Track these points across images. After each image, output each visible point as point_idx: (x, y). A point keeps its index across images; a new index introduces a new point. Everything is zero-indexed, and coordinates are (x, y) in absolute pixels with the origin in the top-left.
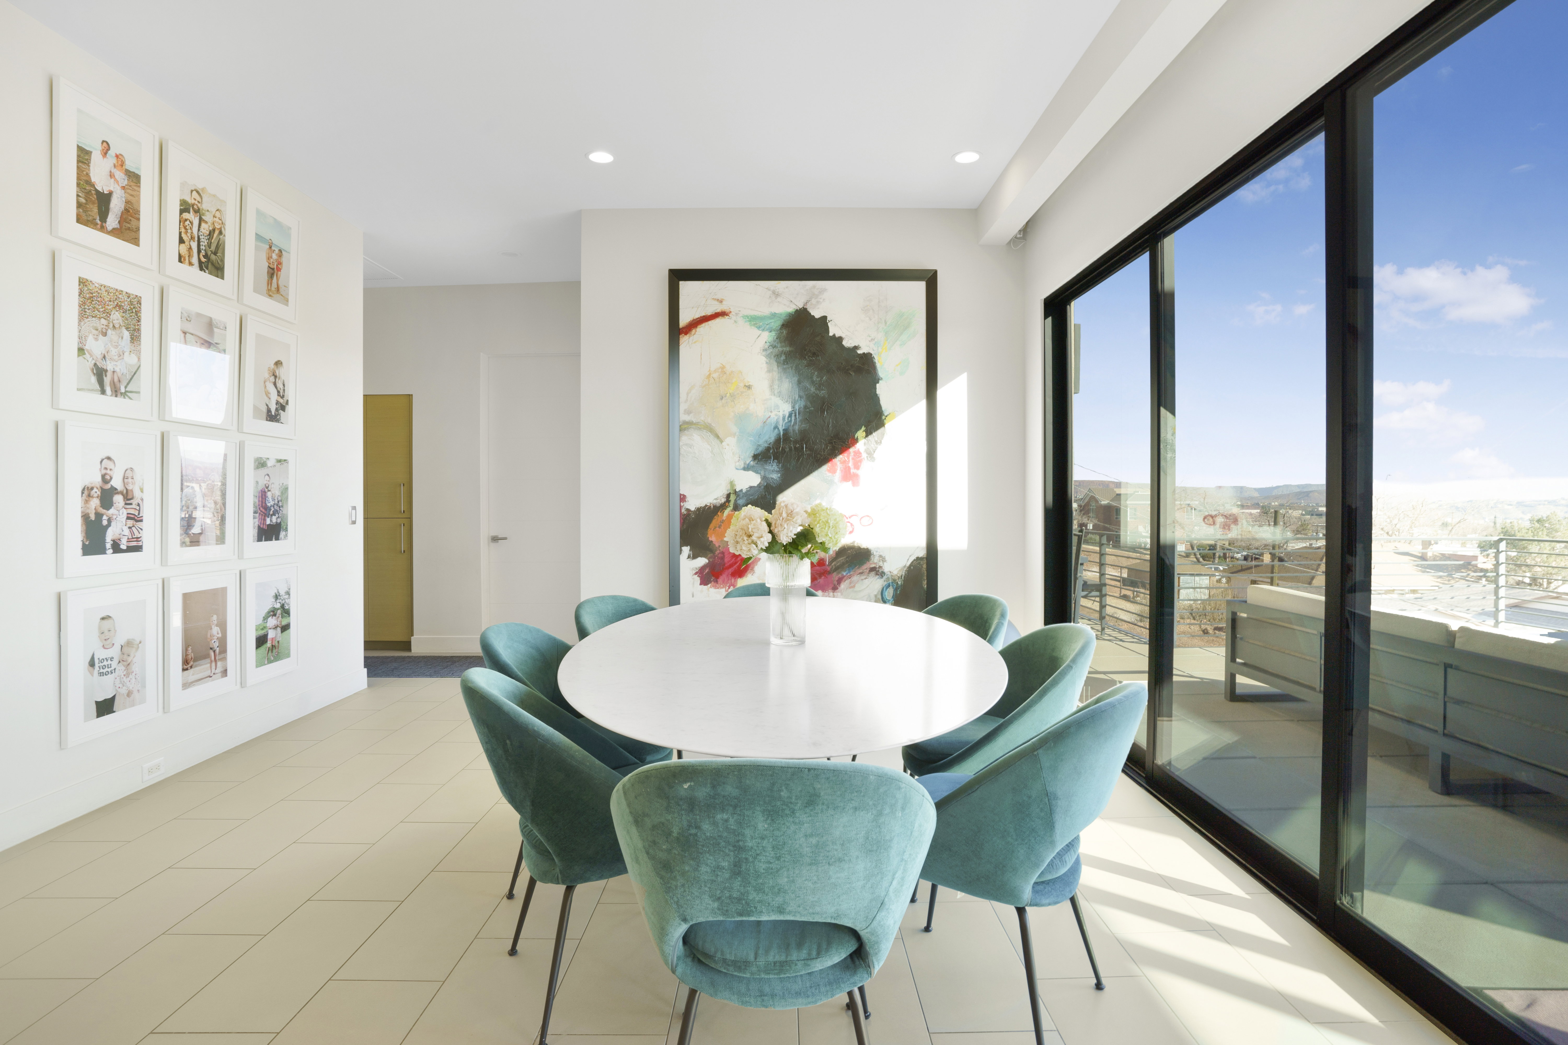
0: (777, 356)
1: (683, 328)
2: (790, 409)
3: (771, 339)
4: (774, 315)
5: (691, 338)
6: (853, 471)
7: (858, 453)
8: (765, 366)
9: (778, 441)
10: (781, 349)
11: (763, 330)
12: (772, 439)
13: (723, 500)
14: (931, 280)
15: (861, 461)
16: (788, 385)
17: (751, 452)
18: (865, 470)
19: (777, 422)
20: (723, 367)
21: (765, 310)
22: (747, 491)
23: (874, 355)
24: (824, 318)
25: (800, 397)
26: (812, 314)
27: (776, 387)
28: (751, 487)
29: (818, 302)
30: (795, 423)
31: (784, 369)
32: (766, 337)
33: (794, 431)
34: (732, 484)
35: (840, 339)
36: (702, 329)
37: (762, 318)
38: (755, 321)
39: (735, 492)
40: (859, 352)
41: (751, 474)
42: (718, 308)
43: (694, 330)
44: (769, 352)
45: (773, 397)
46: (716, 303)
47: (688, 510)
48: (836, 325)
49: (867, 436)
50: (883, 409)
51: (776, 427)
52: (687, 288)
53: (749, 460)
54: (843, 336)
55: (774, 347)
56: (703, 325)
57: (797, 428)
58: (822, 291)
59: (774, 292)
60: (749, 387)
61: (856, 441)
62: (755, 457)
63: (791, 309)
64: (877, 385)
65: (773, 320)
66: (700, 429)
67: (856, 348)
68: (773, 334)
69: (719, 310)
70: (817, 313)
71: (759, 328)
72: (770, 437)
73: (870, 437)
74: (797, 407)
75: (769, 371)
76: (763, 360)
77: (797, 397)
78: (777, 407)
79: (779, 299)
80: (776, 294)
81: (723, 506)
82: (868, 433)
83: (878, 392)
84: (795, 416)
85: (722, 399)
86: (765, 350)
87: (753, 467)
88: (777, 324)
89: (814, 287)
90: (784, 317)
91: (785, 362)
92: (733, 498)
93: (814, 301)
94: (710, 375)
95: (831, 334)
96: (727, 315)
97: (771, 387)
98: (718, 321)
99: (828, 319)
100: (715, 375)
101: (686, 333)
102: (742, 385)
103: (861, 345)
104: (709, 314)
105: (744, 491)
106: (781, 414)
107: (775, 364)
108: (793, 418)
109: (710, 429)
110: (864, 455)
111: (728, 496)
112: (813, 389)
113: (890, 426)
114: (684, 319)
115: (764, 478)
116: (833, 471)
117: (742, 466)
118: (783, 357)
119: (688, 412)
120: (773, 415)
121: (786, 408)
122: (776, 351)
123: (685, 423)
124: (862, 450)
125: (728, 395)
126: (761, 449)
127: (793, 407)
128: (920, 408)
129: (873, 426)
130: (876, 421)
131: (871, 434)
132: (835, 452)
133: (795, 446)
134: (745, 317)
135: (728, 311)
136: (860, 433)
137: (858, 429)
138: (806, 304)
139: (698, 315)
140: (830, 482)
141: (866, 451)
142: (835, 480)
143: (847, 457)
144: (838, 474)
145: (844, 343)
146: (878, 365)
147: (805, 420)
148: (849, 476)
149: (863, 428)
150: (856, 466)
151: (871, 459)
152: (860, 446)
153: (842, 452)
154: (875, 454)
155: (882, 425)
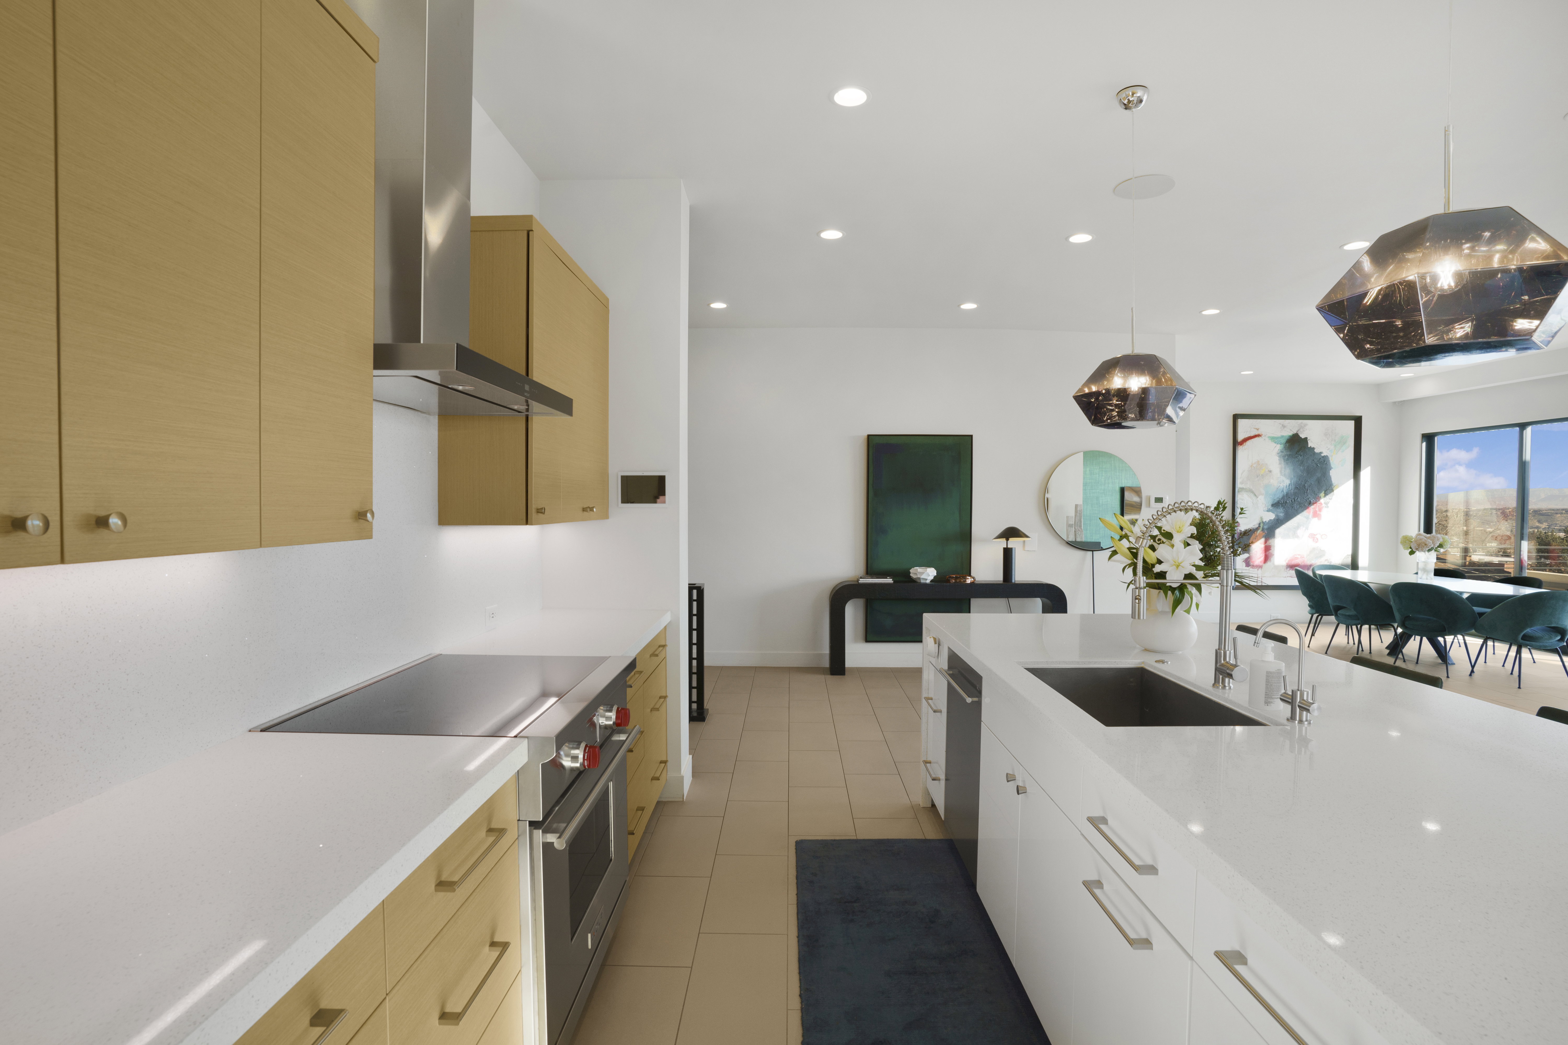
0: (1284, 456)
1: (1239, 442)
2: (1289, 483)
3: (1281, 448)
4: (1283, 436)
5: (1244, 447)
6: (1318, 512)
7: (1321, 505)
8: (1278, 461)
9: (1283, 498)
10: (1286, 453)
11: (1277, 444)
12: (1281, 497)
13: (1257, 526)
14: (1358, 421)
15: (1322, 508)
16: (1288, 470)
17: (1270, 503)
18: (1324, 513)
19: (1283, 489)
20: (1258, 462)
21: (1279, 434)
22: (1269, 522)
23: (1329, 456)
24: (1306, 438)
25: (1294, 476)
26: (1301, 436)
27: (1283, 471)
28: (1270, 520)
29: (1304, 431)
30: (1292, 489)
31: (1287, 463)
32: (1279, 447)
33: (1291, 493)
34: (1261, 518)
35: (1314, 448)
36: (1249, 443)
37: (1277, 438)
38: (1274, 439)
39: (1263, 522)
40: (1322, 455)
41: (1270, 513)
43: (1245, 443)
44: (1280, 455)
45: (1282, 476)
46: (1256, 430)
47: (1240, 531)
48: (1311, 442)
49: (1325, 496)
50: (1333, 483)
51: (1283, 491)
52: (1241, 423)
53: (1270, 507)
54: (1315, 447)
55: (1282, 452)
56: (1249, 441)
57: (1292, 491)
58: (1306, 425)
59: (1283, 425)
60: (1270, 471)
61: (1319, 498)
62: (1272, 505)
63: (1291, 434)
64: (1331, 471)
65: (1282, 439)
66: (1247, 491)
67: (1321, 453)
68: (1282, 446)
69: (1257, 434)
70: (1303, 436)
71: (1275, 443)
72: (1280, 496)
73: (1327, 497)
74: (1293, 482)
75: (1280, 464)
76: (1277, 458)
77: (1293, 476)
78: (1283, 481)
79: (1285, 429)
80: (1284, 426)
81: (1257, 529)
82: (1326, 494)
83: (1330, 475)
84: (1292, 486)
85: (1258, 477)
86: (1278, 454)
87: (1271, 510)
88: (1284, 441)
89: (1302, 423)
90: (1287, 438)
91: (1287, 459)
92: (1262, 525)
93: (1301, 430)
94: (1252, 465)
95: (1309, 446)
96: (1261, 436)
97: (1281, 472)
98: (1256, 439)
99: (1308, 439)
100: (1255, 466)
101: (1241, 445)
102: (1267, 470)
103: (1323, 452)
104: (1252, 435)
105: (1267, 522)
106: (1285, 485)
107: (1283, 460)
109: (1251, 491)
110: (1324, 505)
111: (1260, 524)
112: (1300, 473)
113: (1335, 492)
114: (1240, 438)
115: (1277, 516)
116: (1309, 513)
117: (1266, 510)
118: (1287, 457)
119: (1242, 483)
120: (1281, 485)
121: (1287, 482)
122: (1283, 454)
123: (1241, 488)
124: (1322, 503)
125: (1261, 475)
126: (1275, 501)
127: (1291, 481)
128: (1351, 483)
129: (1328, 491)
130: (1330, 488)
131: (1327, 495)
132: (1310, 504)
133: (1292, 501)
134: (1269, 437)
135: (1261, 434)
136: (1322, 494)
137: (1321, 492)
138: (1297, 431)
139: (1246, 436)
140: (1307, 518)
141: (1325, 503)
142: (1310, 517)
143: (1316, 506)
144: (1311, 514)
145: (1315, 451)
146: (1331, 461)
147: (1296, 488)
148: (1316, 515)
149: (1323, 492)
150: (1320, 510)
151: (1328, 507)
152: (1322, 501)
153: (1314, 504)
154: (1329, 505)
155: (1332, 491)
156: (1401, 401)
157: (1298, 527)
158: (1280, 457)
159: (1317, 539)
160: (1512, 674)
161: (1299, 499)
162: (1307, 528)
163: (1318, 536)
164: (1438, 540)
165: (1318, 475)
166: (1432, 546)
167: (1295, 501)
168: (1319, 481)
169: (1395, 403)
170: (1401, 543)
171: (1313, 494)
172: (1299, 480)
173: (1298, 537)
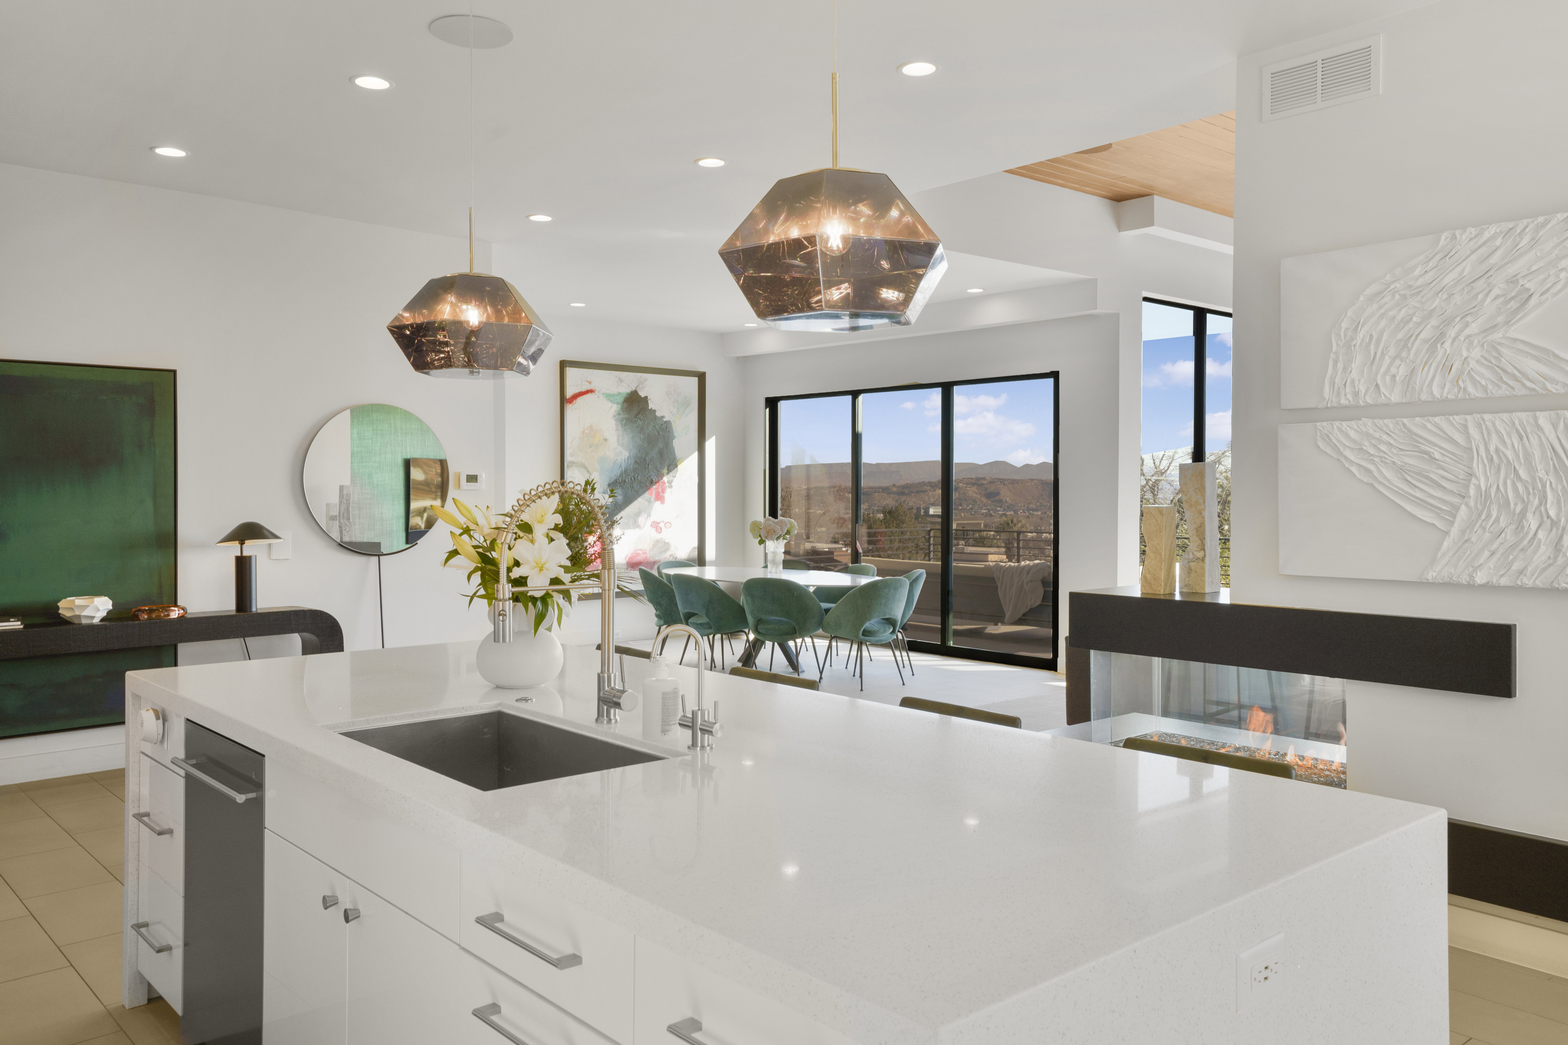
0: (621, 420)
1: (569, 399)
2: (628, 455)
3: (618, 409)
4: (619, 394)
5: (573, 406)
6: (661, 494)
7: (664, 483)
8: (614, 426)
9: (621, 475)
10: (623, 416)
11: (613, 403)
12: (619, 474)
14: (701, 377)
15: (665, 488)
16: (626, 438)
18: (668, 494)
19: (621, 463)
20: (591, 427)
21: (615, 391)
23: (672, 422)
24: (646, 397)
25: (634, 447)
26: (640, 394)
27: (620, 440)
29: (643, 387)
30: (631, 464)
31: (625, 430)
32: (615, 408)
33: (630, 469)
35: (655, 411)
36: (580, 400)
37: (613, 395)
38: (609, 397)
40: (665, 420)
42: (588, 387)
43: (575, 401)
44: (617, 417)
45: (619, 446)
46: (588, 383)
48: (652, 402)
49: (668, 473)
50: (677, 456)
51: (620, 466)
52: (570, 372)
54: (656, 409)
55: (619, 414)
56: (580, 398)
57: (632, 466)
58: (646, 380)
59: (619, 379)
60: (606, 440)
61: (662, 476)
63: (629, 391)
64: (674, 441)
65: (618, 397)
66: (578, 466)
67: (663, 417)
68: (619, 406)
69: (589, 389)
70: (642, 394)
71: (611, 401)
72: (617, 472)
73: (671, 474)
74: (632, 454)
75: (617, 430)
76: (614, 422)
77: (632, 446)
78: (621, 453)
79: (622, 384)
80: (621, 380)
82: (669, 471)
83: (674, 445)
84: (631, 459)
85: (591, 447)
86: (614, 416)
88: (621, 399)
89: (641, 377)
90: (625, 395)
91: (625, 425)
93: (641, 386)
94: (584, 431)
95: (650, 408)
96: (594, 392)
97: (618, 440)
98: (589, 395)
99: (648, 398)
100: (587, 431)
101: (570, 403)
102: (602, 438)
103: (665, 416)
104: (584, 391)
106: (623, 458)
107: (620, 425)
108: (630, 460)
109: (584, 466)
110: (667, 485)
112: (640, 442)
113: (680, 467)
114: (569, 393)
115: (614, 499)
116: (651, 494)
117: (602, 491)
118: (624, 421)
119: (572, 455)
120: (619, 458)
121: (625, 454)
122: (620, 417)
123: (571, 462)
124: (666, 481)
125: (594, 444)
126: (613, 480)
127: (630, 454)
128: (695, 456)
129: (672, 466)
130: (673, 463)
131: (671, 471)
132: (652, 483)
133: (631, 479)
134: (604, 394)
135: (594, 389)
136: (665, 471)
137: (664, 468)
138: (637, 388)
139: (577, 392)
140: (649, 501)
141: (668, 482)
142: (652, 500)
143: (659, 486)
144: (653, 496)
145: (657, 414)
146: (674, 429)
147: (636, 462)
148: (659, 498)
149: (666, 468)
150: (663, 491)
151: (671, 487)
152: (665, 479)
153: (656, 483)
154: (673, 484)
155: (676, 466)
156: (745, 357)
157: (638, 514)
158: (616, 420)
159: (661, 529)
160: (854, 676)
161: (639, 477)
162: (649, 515)
163: (662, 525)
164: (786, 525)
165: (661, 445)
166: (780, 533)
167: (635, 479)
168: (661, 453)
169: (738, 358)
170: (750, 530)
171: (655, 471)
172: (639, 451)
173: (639, 527)
